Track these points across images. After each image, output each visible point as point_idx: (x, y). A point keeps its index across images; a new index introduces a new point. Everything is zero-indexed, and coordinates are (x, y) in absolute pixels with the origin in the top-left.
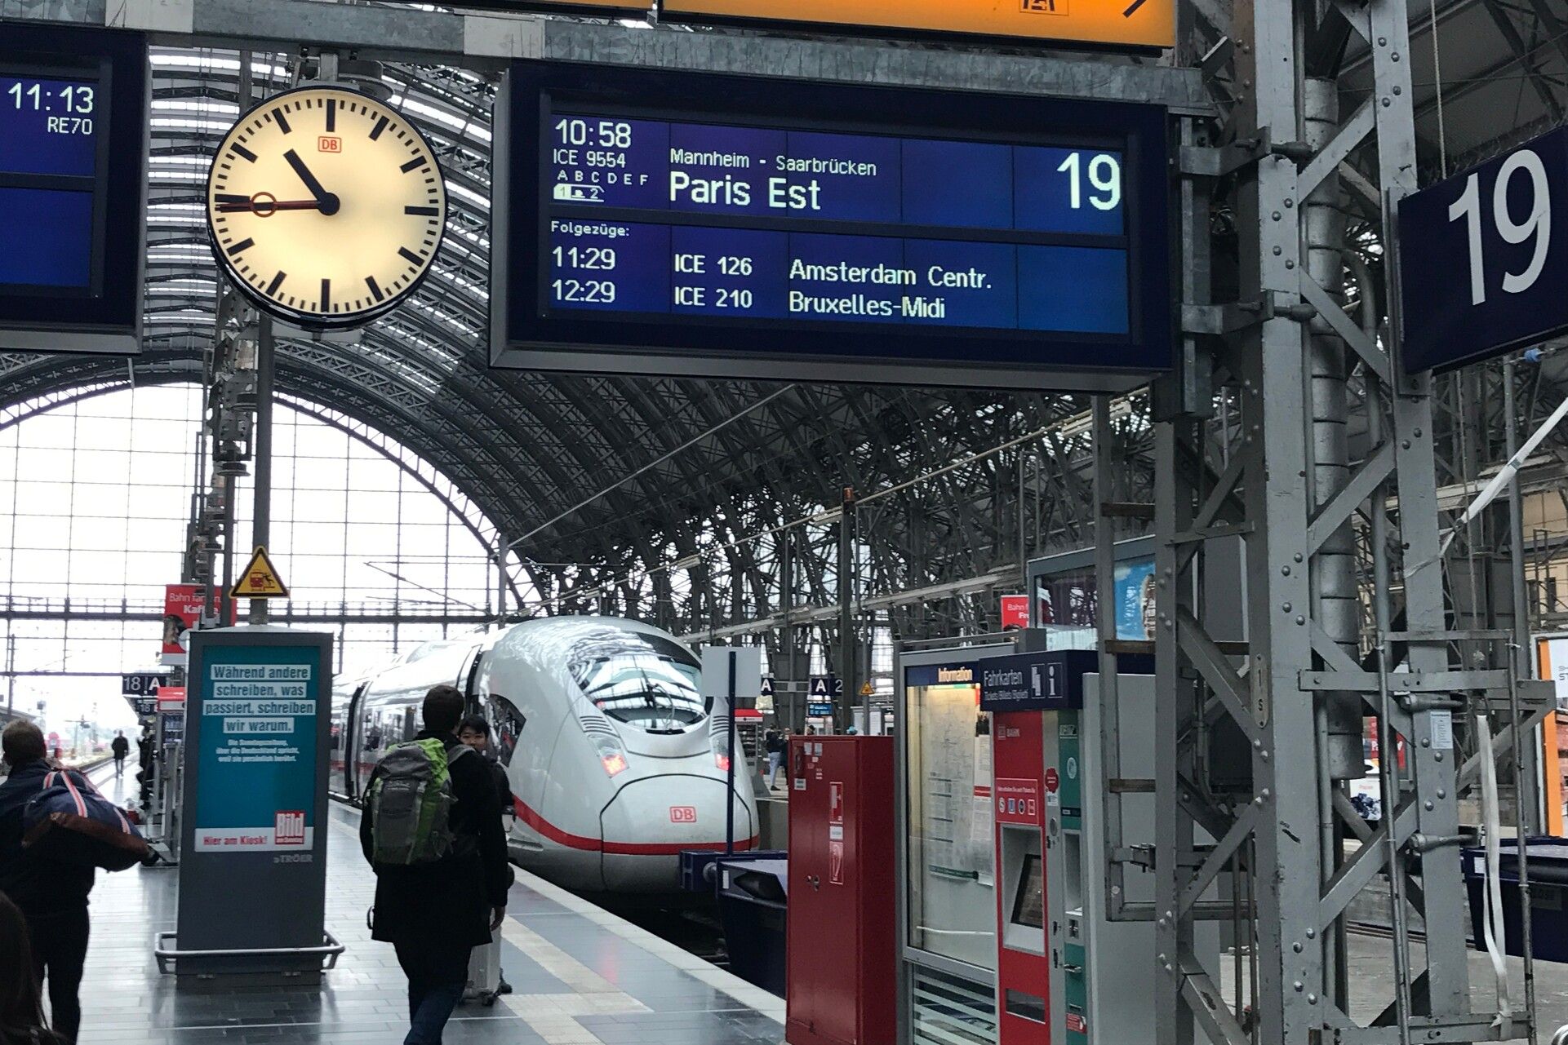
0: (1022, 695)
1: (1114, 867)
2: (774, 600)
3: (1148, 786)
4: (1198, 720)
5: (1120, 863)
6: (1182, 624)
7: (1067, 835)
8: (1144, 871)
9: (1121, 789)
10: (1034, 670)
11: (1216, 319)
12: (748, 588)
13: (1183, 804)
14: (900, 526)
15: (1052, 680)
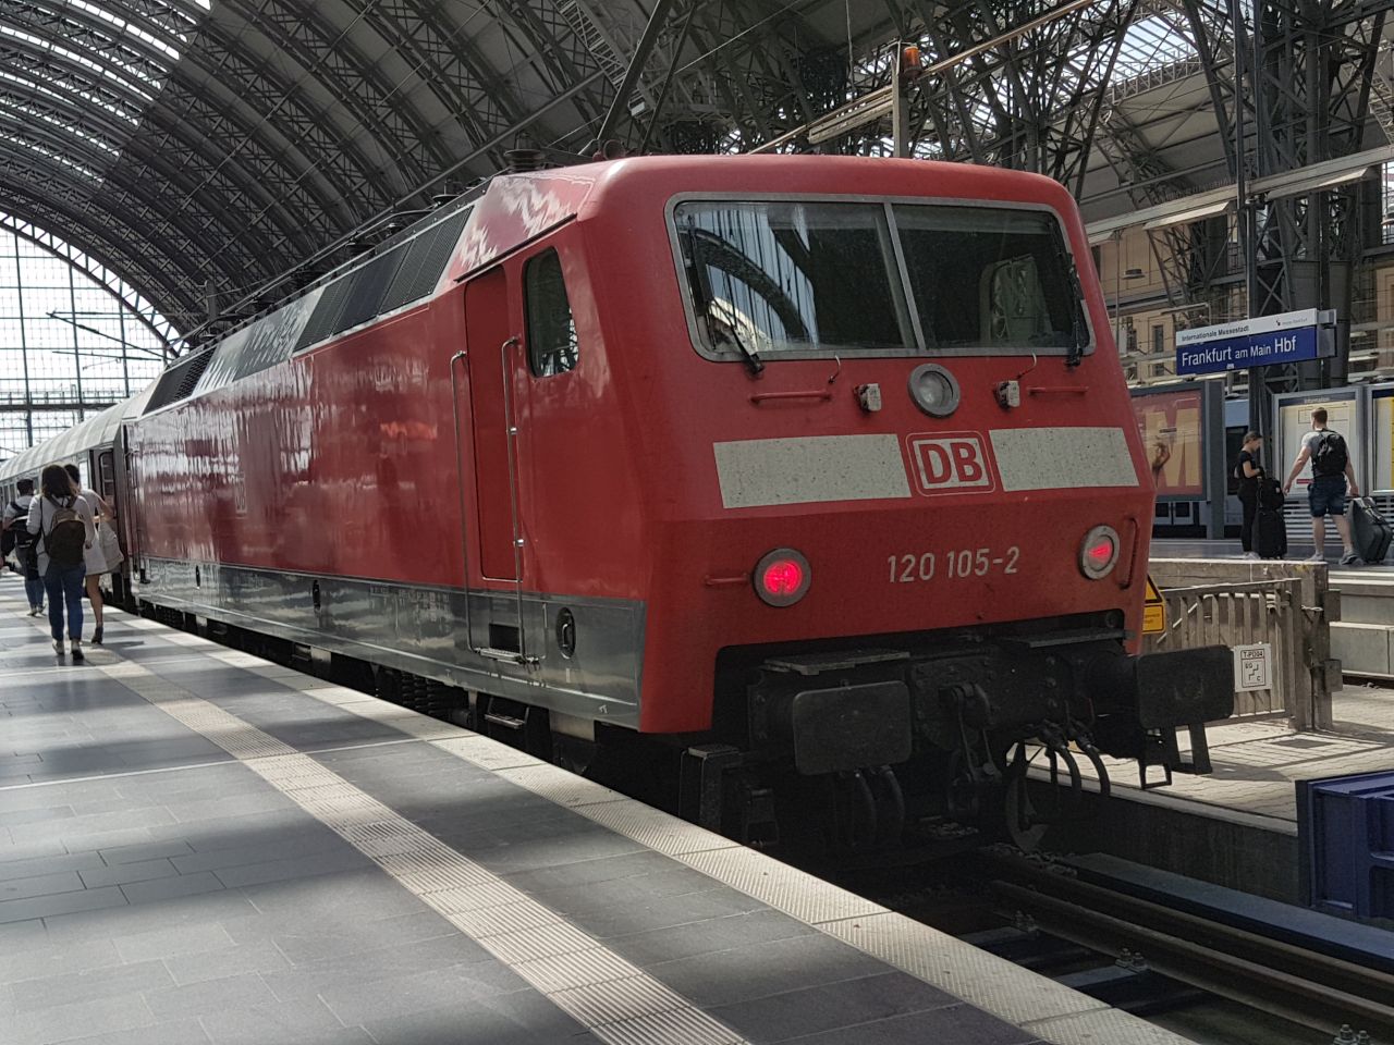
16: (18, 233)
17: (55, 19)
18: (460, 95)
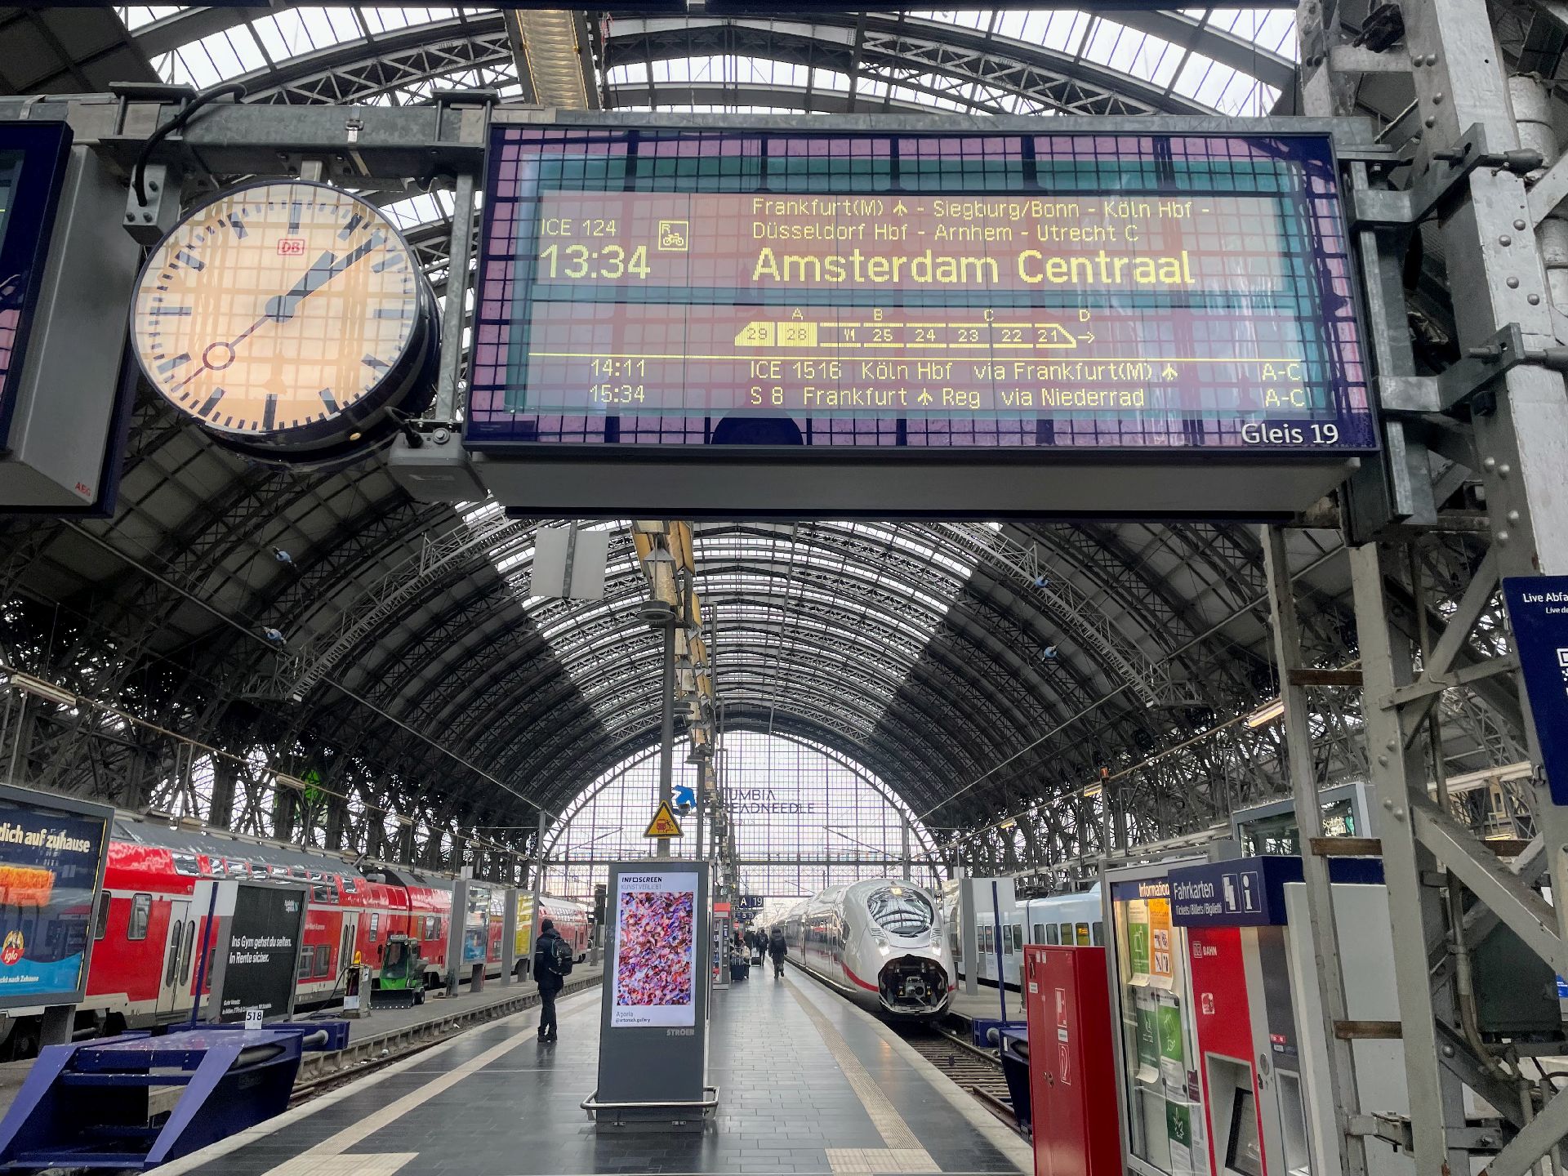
0: (1214, 909)
1: (1352, 1142)
2: (1076, 851)
3: (1393, 1030)
4: (1455, 943)
5: (1360, 1138)
6: (1416, 809)
7: (1282, 1076)
8: (1395, 1150)
9: (1350, 1035)
10: (1226, 880)
11: (1428, 395)
12: (1059, 843)
13: (1446, 1060)
14: (1151, 803)
15: (1247, 892)
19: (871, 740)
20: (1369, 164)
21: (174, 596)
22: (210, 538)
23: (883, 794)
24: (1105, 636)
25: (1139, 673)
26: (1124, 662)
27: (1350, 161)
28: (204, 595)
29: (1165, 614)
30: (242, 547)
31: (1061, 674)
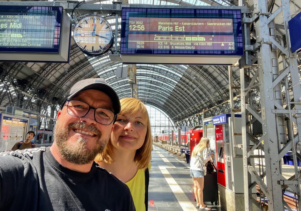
0: (219, 122)
4: (250, 122)
7: (227, 144)
9: (236, 135)
10: (221, 118)
11: (252, 48)
15: (224, 119)
16: (156, 108)
17: (164, 80)
18: (214, 84)
19: (163, 106)
20: (246, 14)
21: (43, 79)
22: (49, 69)
23: (165, 115)
24: (205, 88)
25: (211, 94)
26: (208, 92)
27: (243, 13)
28: (48, 78)
29: (215, 84)
30: (54, 70)
31: (197, 94)
